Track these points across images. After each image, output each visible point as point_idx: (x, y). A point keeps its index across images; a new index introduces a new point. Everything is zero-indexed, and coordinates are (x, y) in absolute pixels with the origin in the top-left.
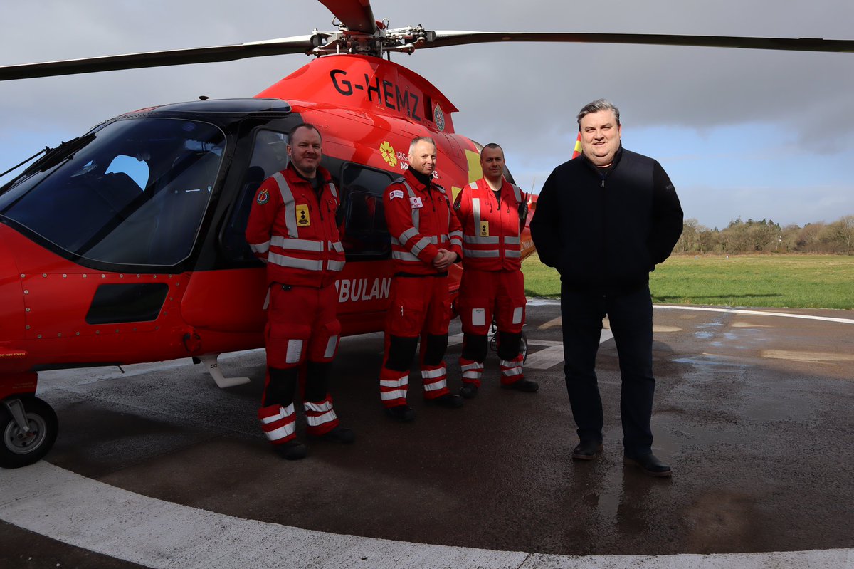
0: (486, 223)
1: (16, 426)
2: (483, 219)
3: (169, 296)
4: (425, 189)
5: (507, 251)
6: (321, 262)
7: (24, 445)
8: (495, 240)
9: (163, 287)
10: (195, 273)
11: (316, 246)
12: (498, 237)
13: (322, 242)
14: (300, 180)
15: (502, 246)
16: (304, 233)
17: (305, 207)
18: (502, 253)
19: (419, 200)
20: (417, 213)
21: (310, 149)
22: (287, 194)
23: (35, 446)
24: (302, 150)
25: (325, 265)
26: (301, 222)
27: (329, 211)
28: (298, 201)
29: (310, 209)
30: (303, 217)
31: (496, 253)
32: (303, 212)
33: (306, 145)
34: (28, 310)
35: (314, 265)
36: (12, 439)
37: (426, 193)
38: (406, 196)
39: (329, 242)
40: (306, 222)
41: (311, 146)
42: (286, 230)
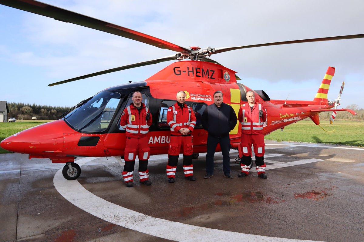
0: (246, 118)
1: (70, 170)
2: (245, 117)
3: (100, 140)
4: (180, 108)
5: (253, 128)
6: (138, 131)
7: (72, 175)
8: (249, 124)
9: (98, 137)
10: (108, 134)
11: (136, 127)
12: (250, 123)
13: (138, 125)
14: (134, 108)
15: (252, 126)
16: (133, 123)
17: (134, 116)
18: (252, 128)
19: (176, 112)
20: (175, 116)
21: (138, 98)
22: (129, 112)
23: (75, 175)
24: (135, 98)
25: (139, 132)
26: (132, 120)
27: (143, 116)
28: (132, 114)
29: (135, 116)
30: (133, 118)
31: (249, 128)
32: (133, 117)
33: (136, 97)
34: (64, 142)
35: (136, 132)
36: (69, 173)
37: (181, 109)
38: (172, 111)
39: (141, 125)
40: (134, 120)
41: (138, 97)
42: (129, 122)
